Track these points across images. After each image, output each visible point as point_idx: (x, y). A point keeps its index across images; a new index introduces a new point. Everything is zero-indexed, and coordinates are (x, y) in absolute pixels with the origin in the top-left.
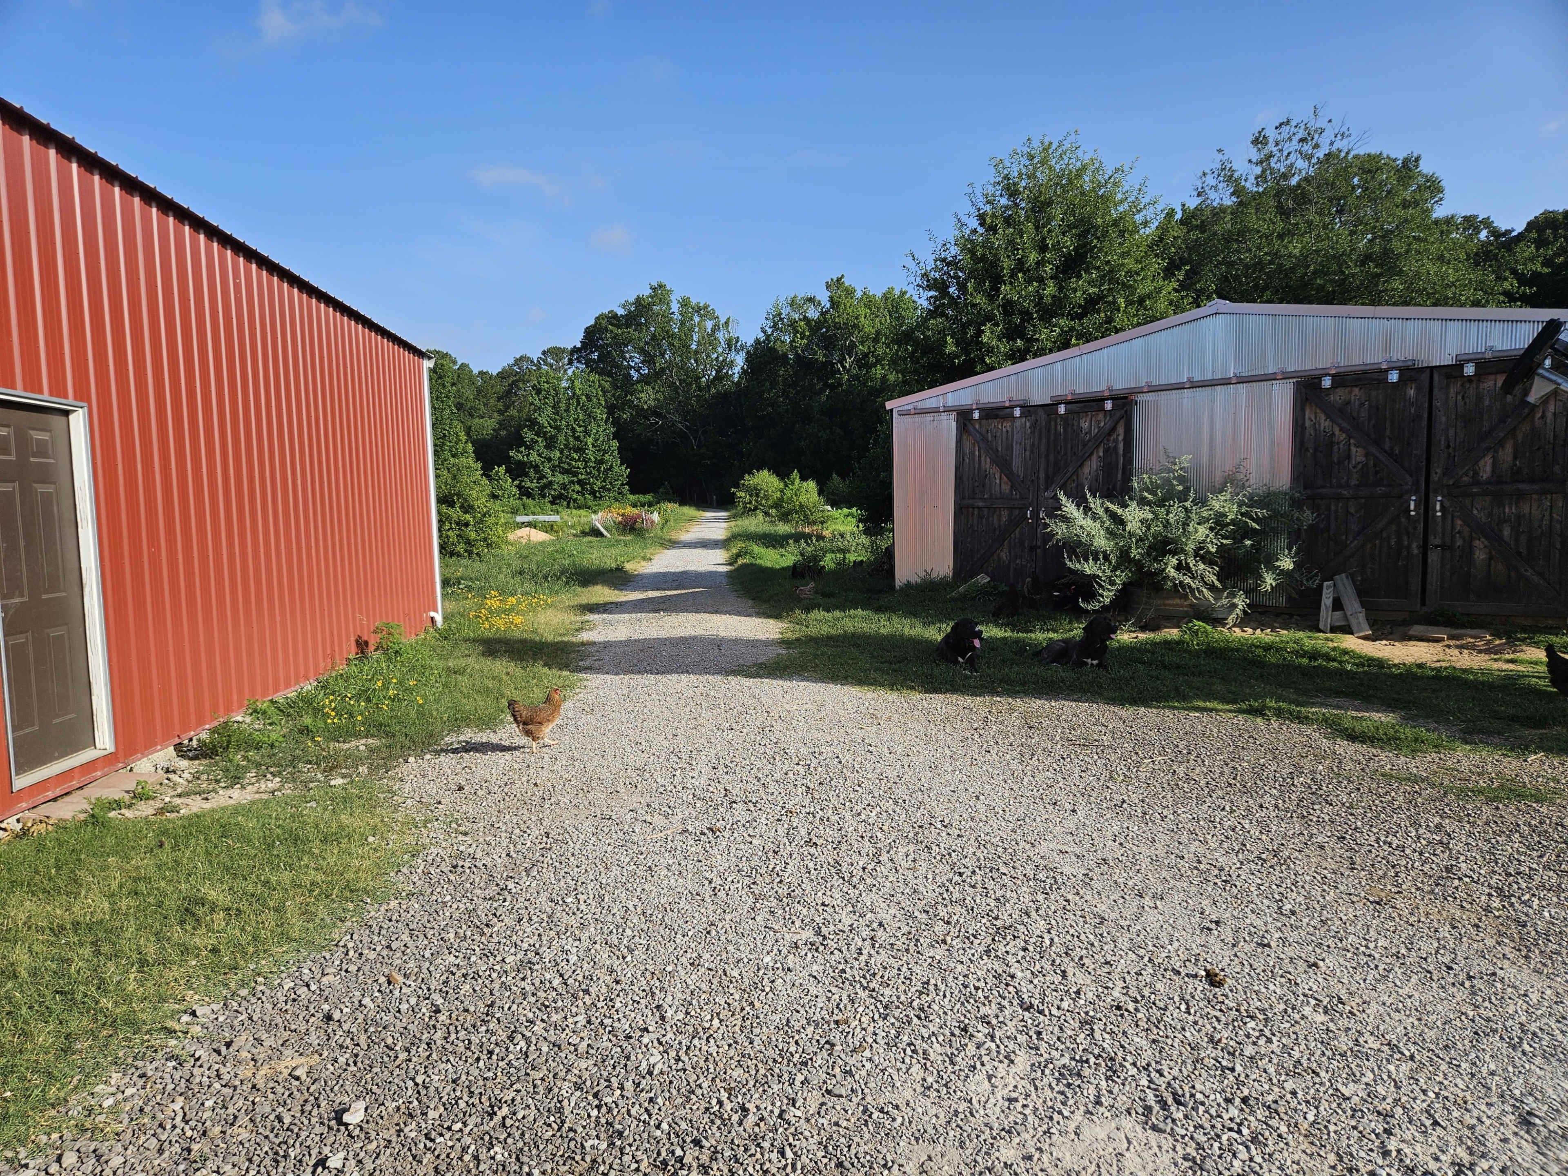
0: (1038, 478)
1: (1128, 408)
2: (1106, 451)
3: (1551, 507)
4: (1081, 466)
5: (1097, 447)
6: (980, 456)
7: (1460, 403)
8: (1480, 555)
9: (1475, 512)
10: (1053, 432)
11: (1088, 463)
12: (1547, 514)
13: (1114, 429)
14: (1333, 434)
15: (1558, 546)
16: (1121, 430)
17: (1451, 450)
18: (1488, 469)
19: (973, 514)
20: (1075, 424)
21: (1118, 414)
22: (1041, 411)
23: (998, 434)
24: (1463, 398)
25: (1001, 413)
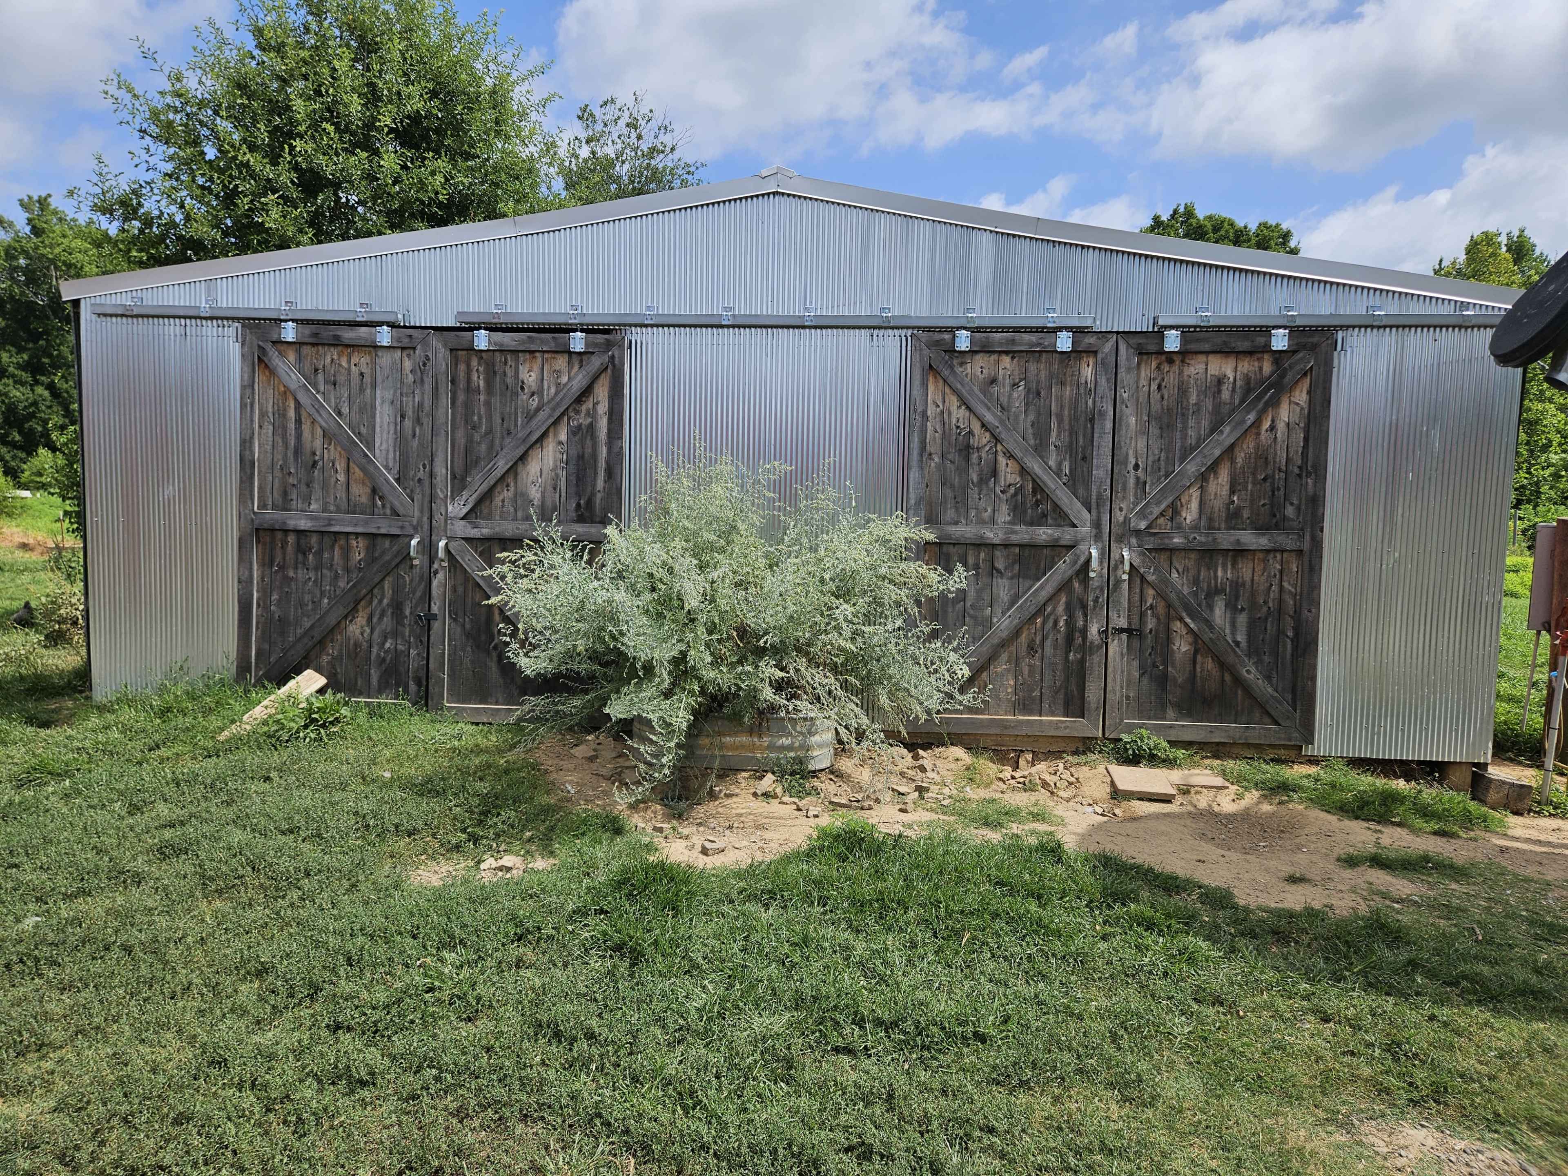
0: (432, 475)
1: (616, 351)
2: (575, 432)
3: (1281, 572)
4: (523, 458)
5: (556, 423)
6: (299, 422)
7: (1155, 396)
8: (1182, 646)
9: (1175, 575)
10: (462, 385)
11: (536, 453)
12: (1276, 581)
13: (587, 391)
14: (970, 432)
15: (1290, 634)
16: (602, 392)
17: (1140, 472)
18: (1194, 505)
19: (284, 544)
20: (510, 372)
21: (596, 362)
22: (436, 342)
23: (341, 379)
24: (1159, 387)
25: (348, 335)
